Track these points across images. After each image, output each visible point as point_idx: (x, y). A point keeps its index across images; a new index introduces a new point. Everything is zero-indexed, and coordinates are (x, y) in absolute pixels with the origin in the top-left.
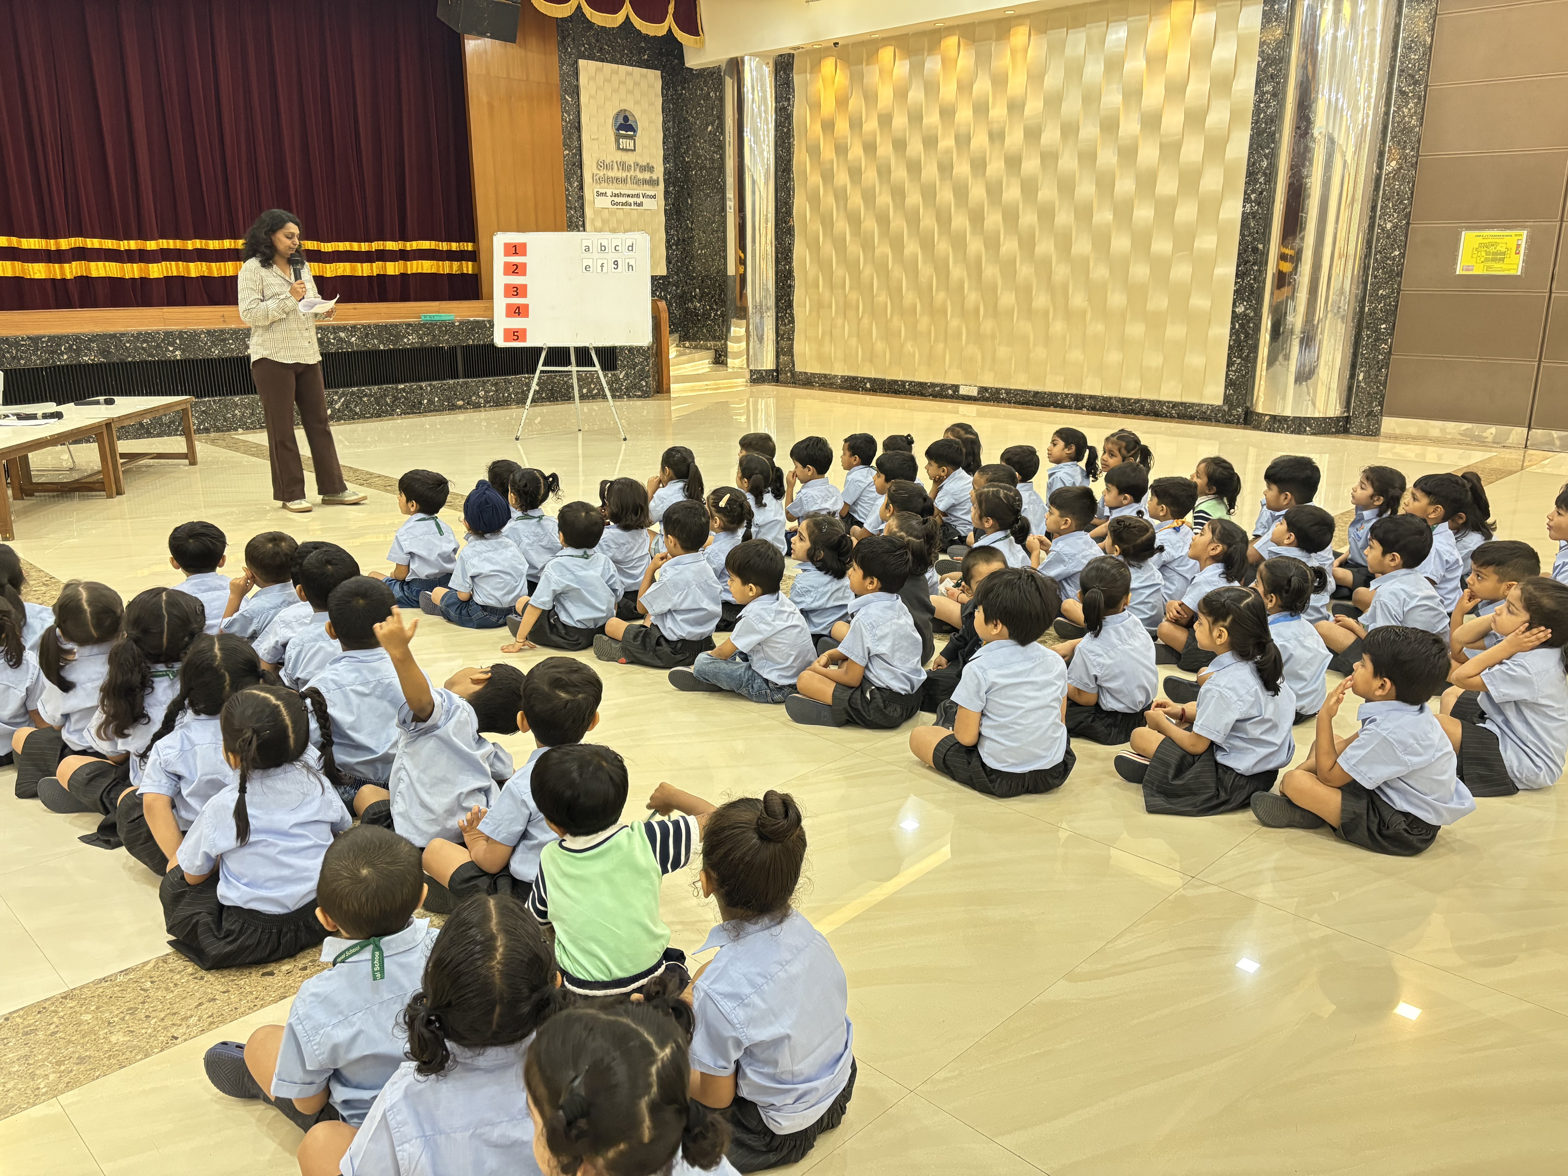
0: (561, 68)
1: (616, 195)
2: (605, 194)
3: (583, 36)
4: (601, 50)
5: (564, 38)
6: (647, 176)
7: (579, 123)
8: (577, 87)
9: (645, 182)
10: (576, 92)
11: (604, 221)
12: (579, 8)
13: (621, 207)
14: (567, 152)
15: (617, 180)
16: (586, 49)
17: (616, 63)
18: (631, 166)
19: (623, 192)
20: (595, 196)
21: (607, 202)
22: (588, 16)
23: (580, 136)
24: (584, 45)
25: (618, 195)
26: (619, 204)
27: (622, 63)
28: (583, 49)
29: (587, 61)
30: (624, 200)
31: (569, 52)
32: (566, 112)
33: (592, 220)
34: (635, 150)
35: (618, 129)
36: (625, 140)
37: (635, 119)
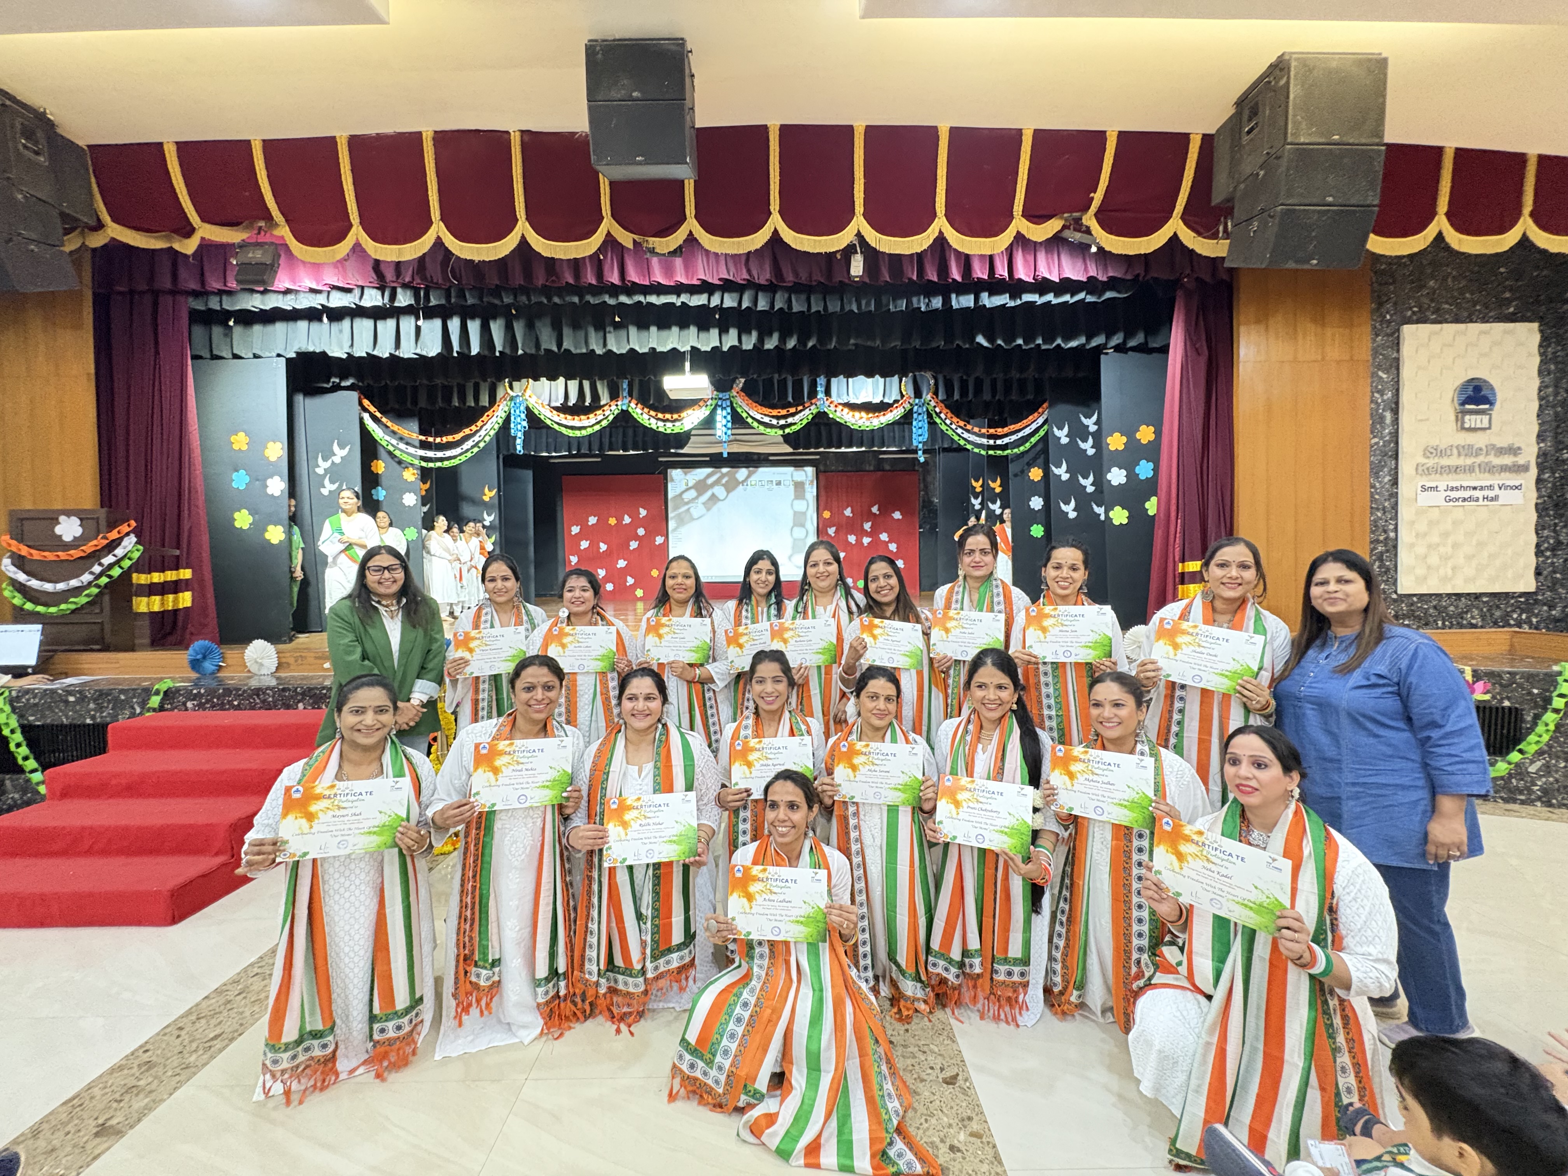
0: (1374, 340)
1: (1452, 489)
2: (1435, 489)
3: (1410, 298)
4: (1437, 311)
5: (1380, 304)
6: (1508, 460)
7: (1397, 403)
8: (1397, 360)
9: (1504, 469)
10: (1395, 365)
11: (1431, 523)
12: (1440, 237)
13: (1461, 503)
14: (1376, 440)
15: (1456, 469)
16: (1414, 313)
17: (1462, 322)
18: (1481, 449)
19: (1465, 484)
20: (1419, 492)
21: (1438, 498)
22: (1455, 245)
23: (1397, 419)
24: (1411, 308)
25: (1457, 489)
26: (1457, 500)
27: (1471, 321)
28: (1409, 313)
29: (1414, 326)
30: (1467, 494)
31: (1388, 317)
32: (1378, 392)
33: (1413, 523)
34: (1489, 428)
35: (1463, 404)
36: (1473, 417)
37: (1492, 389)
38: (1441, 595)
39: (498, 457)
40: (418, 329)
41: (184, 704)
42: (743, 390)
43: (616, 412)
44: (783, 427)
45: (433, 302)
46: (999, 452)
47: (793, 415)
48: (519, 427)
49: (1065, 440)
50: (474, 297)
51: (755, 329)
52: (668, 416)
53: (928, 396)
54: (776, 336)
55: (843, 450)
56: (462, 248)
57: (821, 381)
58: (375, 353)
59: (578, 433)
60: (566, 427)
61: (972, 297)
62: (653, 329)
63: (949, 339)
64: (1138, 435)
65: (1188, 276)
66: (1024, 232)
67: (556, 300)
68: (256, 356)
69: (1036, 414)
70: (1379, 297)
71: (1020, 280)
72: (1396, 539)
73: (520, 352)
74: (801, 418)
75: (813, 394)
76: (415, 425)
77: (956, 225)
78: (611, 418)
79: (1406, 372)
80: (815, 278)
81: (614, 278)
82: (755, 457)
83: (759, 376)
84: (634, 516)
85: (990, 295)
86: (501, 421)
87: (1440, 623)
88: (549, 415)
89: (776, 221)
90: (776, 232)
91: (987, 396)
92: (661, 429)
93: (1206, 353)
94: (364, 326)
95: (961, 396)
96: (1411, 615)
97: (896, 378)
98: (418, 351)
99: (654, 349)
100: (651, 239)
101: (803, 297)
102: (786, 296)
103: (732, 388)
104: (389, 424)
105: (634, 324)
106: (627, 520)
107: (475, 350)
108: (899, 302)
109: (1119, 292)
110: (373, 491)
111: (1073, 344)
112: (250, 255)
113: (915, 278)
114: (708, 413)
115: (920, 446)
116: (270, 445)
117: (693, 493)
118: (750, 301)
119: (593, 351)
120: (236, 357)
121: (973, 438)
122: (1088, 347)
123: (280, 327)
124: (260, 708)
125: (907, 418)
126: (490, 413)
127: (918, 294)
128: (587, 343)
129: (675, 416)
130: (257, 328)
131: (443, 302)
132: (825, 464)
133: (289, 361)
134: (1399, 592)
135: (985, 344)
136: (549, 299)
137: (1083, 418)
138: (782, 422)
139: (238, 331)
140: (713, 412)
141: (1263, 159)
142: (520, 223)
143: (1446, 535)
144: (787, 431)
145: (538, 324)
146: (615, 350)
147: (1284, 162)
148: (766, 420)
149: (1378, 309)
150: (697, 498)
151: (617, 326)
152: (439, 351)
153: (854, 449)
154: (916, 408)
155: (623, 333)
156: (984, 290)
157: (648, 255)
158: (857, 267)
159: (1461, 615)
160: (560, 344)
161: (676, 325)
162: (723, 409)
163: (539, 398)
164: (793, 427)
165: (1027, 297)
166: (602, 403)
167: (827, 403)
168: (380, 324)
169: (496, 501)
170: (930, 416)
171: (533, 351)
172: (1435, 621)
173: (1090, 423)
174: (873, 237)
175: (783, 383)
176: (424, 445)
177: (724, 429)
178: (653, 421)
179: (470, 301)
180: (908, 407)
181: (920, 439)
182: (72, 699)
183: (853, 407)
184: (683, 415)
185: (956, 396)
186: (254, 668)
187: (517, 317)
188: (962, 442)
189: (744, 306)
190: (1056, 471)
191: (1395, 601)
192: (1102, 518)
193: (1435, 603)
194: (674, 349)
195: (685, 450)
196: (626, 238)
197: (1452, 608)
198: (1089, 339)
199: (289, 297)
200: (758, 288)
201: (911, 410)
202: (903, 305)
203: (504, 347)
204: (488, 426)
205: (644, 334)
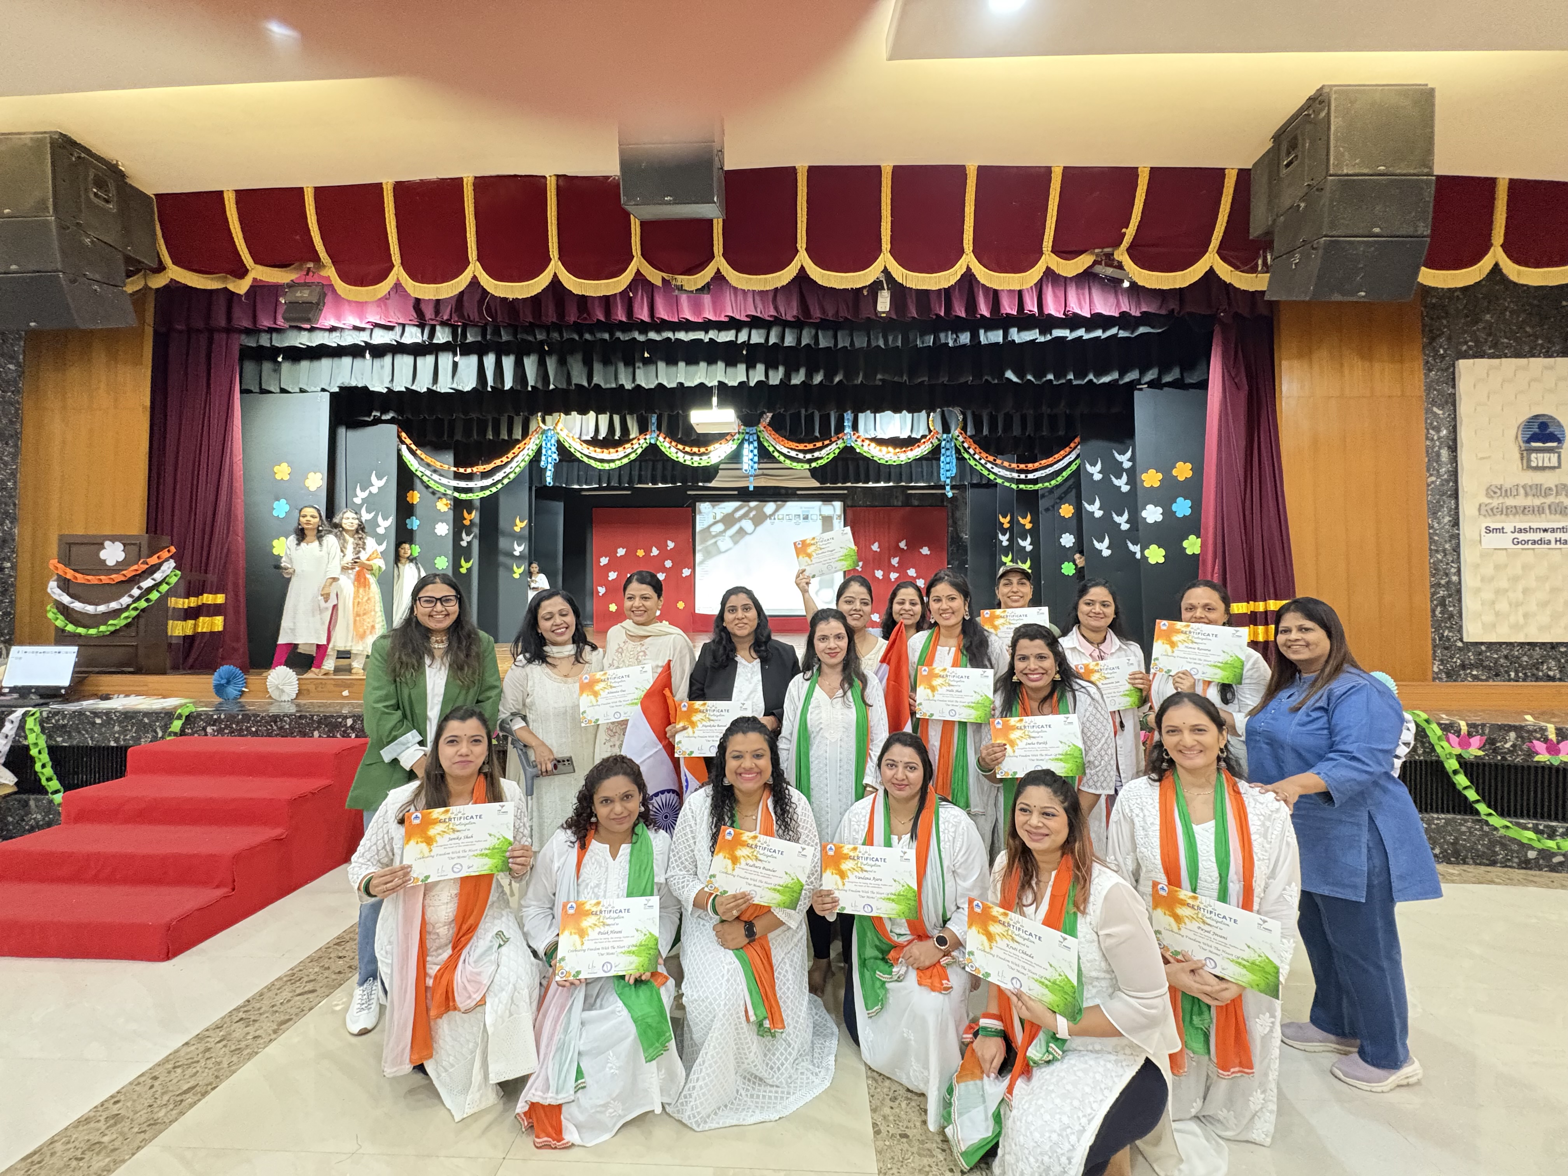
0: (1427, 375)
1: (1520, 531)
2: (1501, 530)
3: (1465, 332)
4: (1495, 345)
5: (1433, 339)
7: (1455, 440)
8: (1453, 395)
10: (1451, 402)
11: (1497, 567)
12: (1496, 269)
13: (1530, 546)
14: (1433, 479)
15: (1524, 510)
16: (1470, 348)
17: (1525, 356)
18: (1550, 489)
19: (1534, 526)
20: (1483, 533)
21: (1504, 541)
22: (1513, 277)
23: (1456, 457)
24: (1466, 343)
25: (1525, 531)
26: (1527, 542)
27: (1533, 356)
28: (1464, 348)
29: (1471, 361)
30: (1537, 536)
31: (1442, 352)
32: (1433, 429)
33: (1477, 566)
34: (1559, 467)
35: (1528, 441)
36: (1540, 455)
37: (1560, 425)
38: (1511, 644)
39: (530, 489)
40: (455, 365)
41: (204, 729)
42: (770, 424)
43: (645, 446)
44: (809, 461)
45: (470, 339)
46: (1030, 487)
47: (820, 449)
48: (549, 459)
49: (1097, 477)
50: (507, 333)
51: (783, 364)
52: (695, 450)
53: (956, 432)
54: (802, 372)
55: (871, 485)
56: (496, 287)
57: (848, 416)
58: (414, 388)
59: (606, 466)
60: (595, 459)
61: (1001, 332)
62: (682, 365)
63: (978, 375)
64: (1175, 472)
65: (1224, 311)
66: (1054, 267)
67: (588, 336)
68: (302, 391)
69: (1068, 449)
70: (1431, 331)
71: (1050, 315)
72: (1460, 583)
73: (552, 387)
74: (828, 453)
75: (840, 428)
76: (450, 457)
77: (984, 261)
78: (639, 451)
79: (1464, 408)
80: (841, 314)
81: (644, 315)
82: (783, 491)
83: (785, 411)
84: (662, 548)
85: (1019, 331)
86: (532, 454)
87: (1513, 674)
88: (579, 447)
89: (803, 259)
90: (802, 268)
91: (1017, 431)
92: (688, 463)
93: (1246, 387)
94: (405, 362)
95: (990, 431)
96: (1479, 665)
97: (924, 414)
98: (455, 386)
99: (681, 384)
100: (680, 277)
101: (830, 333)
102: (813, 332)
103: (759, 422)
104: (423, 456)
105: (662, 360)
106: (655, 552)
107: (508, 385)
108: (927, 338)
109: (1153, 328)
110: (408, 521)
111: (1106, 379)
112: (298, 294)
113: (942, 314)
114: (735, 447)
115: (948, 481)
116: (311, 475)
117: (720, 527)
118: (777, 336)
119: (622, 386)
120: (283, 391)
121: (1003, 473)
122: (1121, 382)
123: (326, 363)
124: (277, 735)
125: (936, 452)
126: (521, 445)
127: (946, 331)
128: (616, 379)
129: (703, 450)
130: (305, 364)
131: (479, 339)
132: (853, 499)
133: (333, 395)
134: (1465, 640)
135: (1015, 379)
136: (581, 336)
137: (1116, 455)
138: (809, 456)
139: (286, 367)
140: (741, 446)
141: (1305, 190)
142: (552, 262)
143: (1515, 579)
144: (814, 465)
145: (570, 360)
146: (643, 385)
147: (1327, 193)
148: (793, 454)
149: (1430, 343)
150: (725, 531)
151: (646, 362)
152: (474, 385)
153: (882, 484)
154: (943, 443)
155: (652, 368)
156: (1014, 326)
157: (677, 292)
158: (884, 303)
159: (1536, 666)
160: (590, 378)
161: (704, 360)
162: (750, 443)
163: (570, 431)
164: (819, 462)
165: (1058, 333)
166: (631, 437)
167: (854, 438)
168: (420, 360)
169: (526, 532)
170: (958, 451)
171: (565, 386)
172: (1507, 672)
173: (1124, 460)
174: (899, 273)
175: (810, 419)
176: (458, 476)
177: (751, 463)
178: (680, 454)
179: (505, 337)
180: (936, 442)
181: (948, 474)
182: (98, 721)
183: (880, 442)
184: (710, 448)
185: (985, 432)
186: (275, 694)
187: (550, 353)
188: (992, 477)
189: (771, 343)
190: (1089, 508)
191: (1460, 649)
192: (1138, 556)
193: (1505, 652)
194: (702, 385)
195: (713, 484)
196: (655, 276)
197: (1525, 658)
198: (1122, 375)
199: (335, 334)
200: (784, 324)
201: (939, 445)
202: (930, 340)
203: (536, 382)
204: (519, 458)
205: (673, 369)
